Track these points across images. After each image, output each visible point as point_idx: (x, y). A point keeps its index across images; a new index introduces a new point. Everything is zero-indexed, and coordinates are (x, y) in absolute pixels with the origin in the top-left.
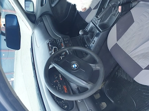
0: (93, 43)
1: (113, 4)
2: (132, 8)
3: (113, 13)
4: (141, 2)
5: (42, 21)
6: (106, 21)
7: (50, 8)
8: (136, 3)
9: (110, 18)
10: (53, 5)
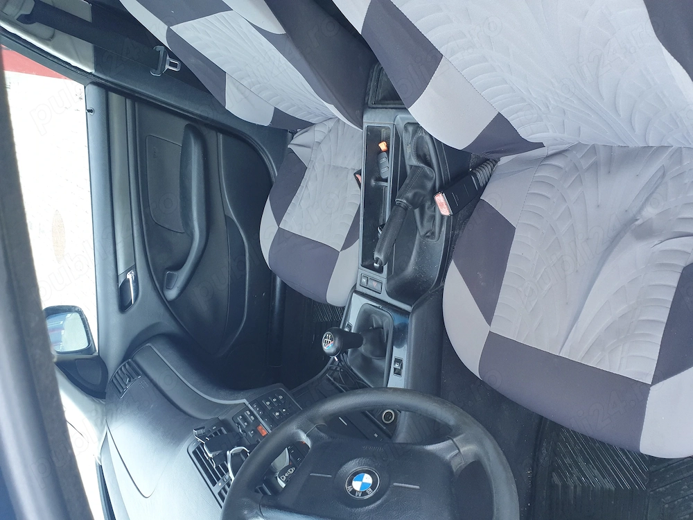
0: (398, 372)
1: (410, 195)
2: (482, 189)
3: (422, 231)
4: (504, 160)
5: (138, 371)
6: (411, 268)
7: (162, 310)
8: (486, 170)
9: (421, 253)
10: (172, 294)
